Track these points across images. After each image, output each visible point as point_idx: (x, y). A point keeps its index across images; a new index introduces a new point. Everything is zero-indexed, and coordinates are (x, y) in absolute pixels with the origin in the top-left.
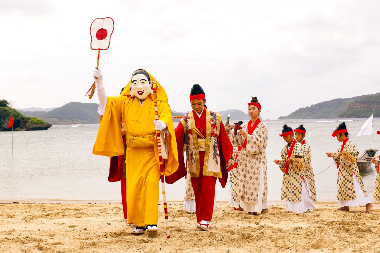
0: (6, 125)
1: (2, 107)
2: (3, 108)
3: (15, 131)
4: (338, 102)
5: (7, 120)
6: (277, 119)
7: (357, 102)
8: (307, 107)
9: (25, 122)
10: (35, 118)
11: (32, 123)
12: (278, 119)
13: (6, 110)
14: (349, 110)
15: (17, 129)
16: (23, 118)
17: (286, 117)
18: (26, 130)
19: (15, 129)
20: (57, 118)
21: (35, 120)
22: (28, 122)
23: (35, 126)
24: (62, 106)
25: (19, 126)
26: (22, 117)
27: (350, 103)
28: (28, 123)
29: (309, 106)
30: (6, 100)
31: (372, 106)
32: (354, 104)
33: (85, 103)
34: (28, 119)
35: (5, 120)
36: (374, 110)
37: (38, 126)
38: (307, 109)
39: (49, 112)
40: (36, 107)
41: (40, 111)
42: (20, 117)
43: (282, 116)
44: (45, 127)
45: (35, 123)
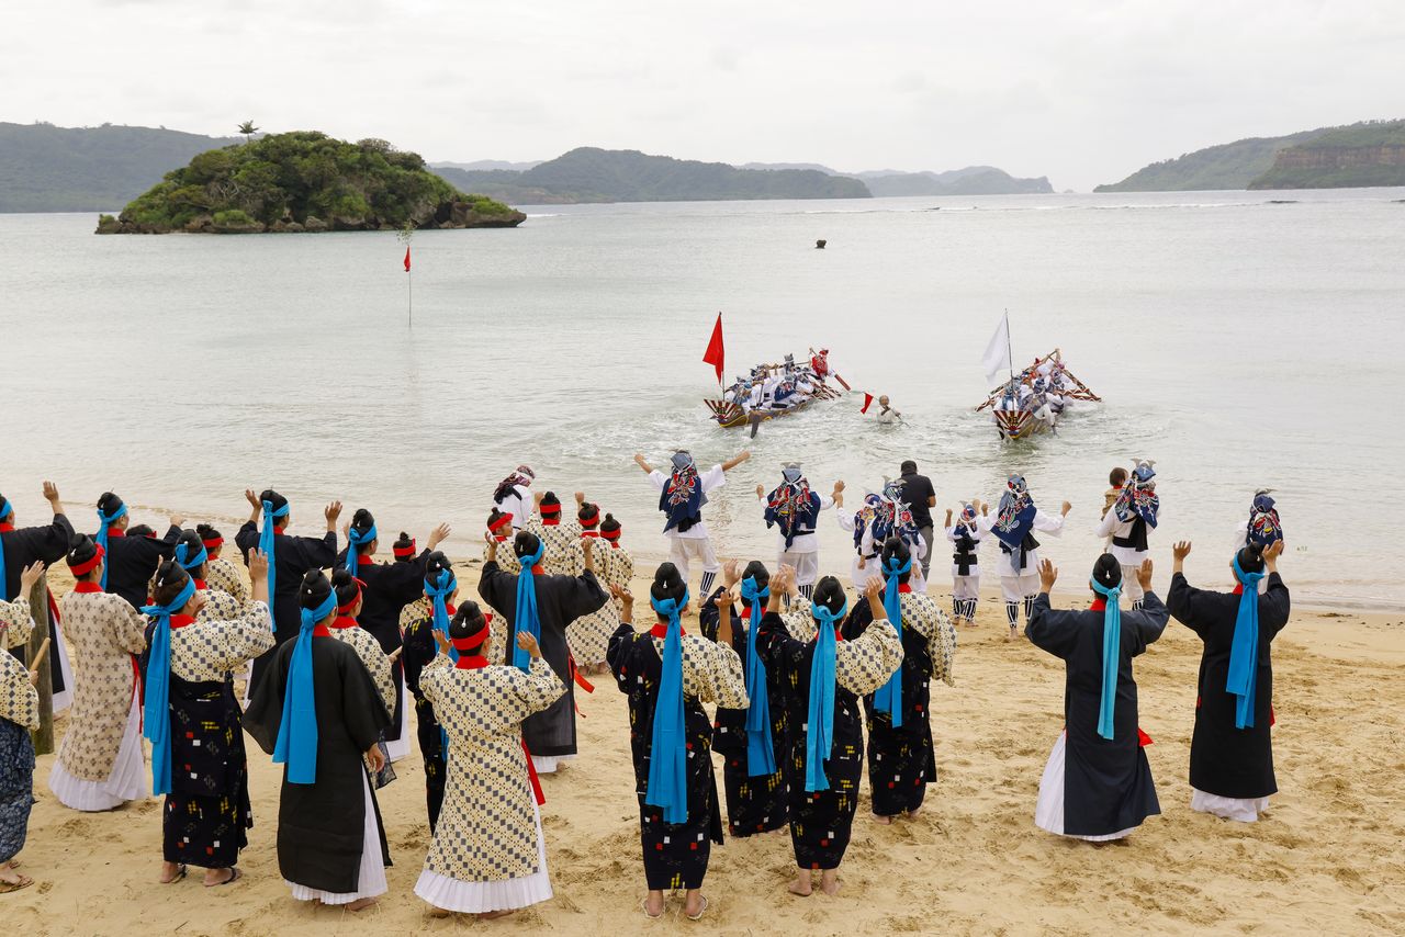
0: (420, 215)
1: (409, 170)
2: (412, 173)
3: (440, 228)
4: (1254, 146)
5: (421, 204)
6: (1091, 191)
7: (1299, 147)
8: (1171, 161)
9: (464, 208)
10: (488, 199)
11: (479, 211)
12: (1095, 191)
13: (419, 180)
14: (1278, 170)
15: (446, 224)
16: (459, 199)
17: (1115, 185)
18: (467, 227)
19: (442, 226)
20: (546, 187)
21: (487, 203)
22: (471, 207)
23: (487, 217)
24: (555, 157)
25: (449, 218)
26: (457, 196)
27: (1283, 150)
28: (470, 211)
29: (1176, 158)
30: (418, 153)
31: (1339, 158)
32: (1293, 153)
33: (611, 151)
34: (472, 200)
35: (417, 203)
36: (1343, 167)
37: (494, 218)
38: (1170, 166)
39: (527, 173)
40: (496, 158)
41: (505, 169)
42: (451, 195)
43: (1106, 184)
44: (509, 220)
45: (486, 212)
